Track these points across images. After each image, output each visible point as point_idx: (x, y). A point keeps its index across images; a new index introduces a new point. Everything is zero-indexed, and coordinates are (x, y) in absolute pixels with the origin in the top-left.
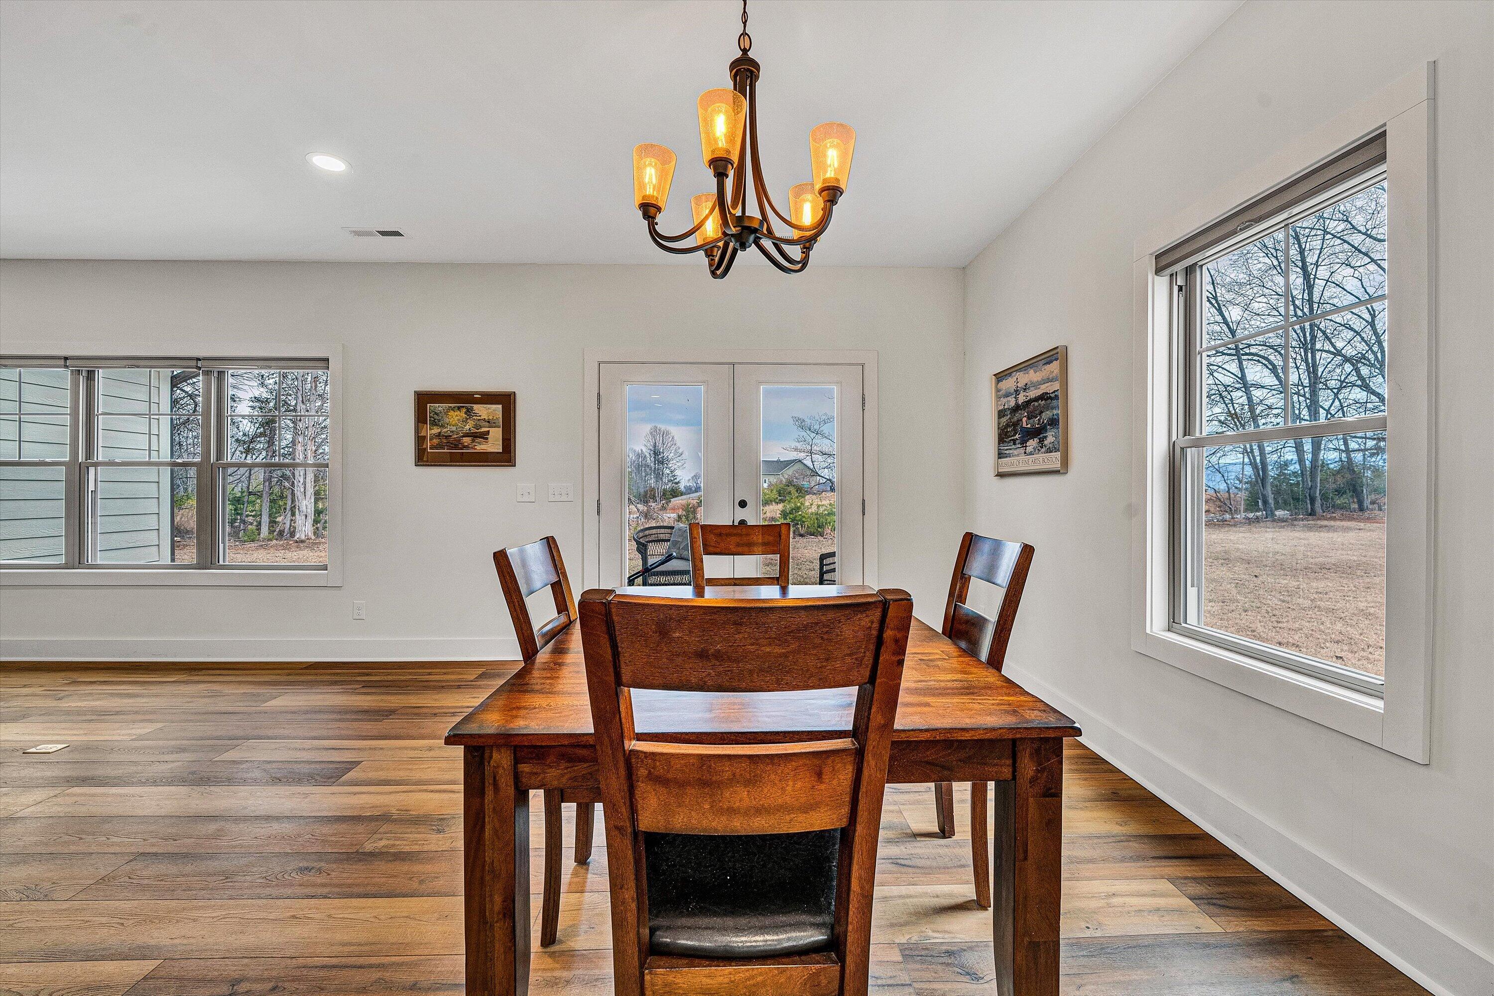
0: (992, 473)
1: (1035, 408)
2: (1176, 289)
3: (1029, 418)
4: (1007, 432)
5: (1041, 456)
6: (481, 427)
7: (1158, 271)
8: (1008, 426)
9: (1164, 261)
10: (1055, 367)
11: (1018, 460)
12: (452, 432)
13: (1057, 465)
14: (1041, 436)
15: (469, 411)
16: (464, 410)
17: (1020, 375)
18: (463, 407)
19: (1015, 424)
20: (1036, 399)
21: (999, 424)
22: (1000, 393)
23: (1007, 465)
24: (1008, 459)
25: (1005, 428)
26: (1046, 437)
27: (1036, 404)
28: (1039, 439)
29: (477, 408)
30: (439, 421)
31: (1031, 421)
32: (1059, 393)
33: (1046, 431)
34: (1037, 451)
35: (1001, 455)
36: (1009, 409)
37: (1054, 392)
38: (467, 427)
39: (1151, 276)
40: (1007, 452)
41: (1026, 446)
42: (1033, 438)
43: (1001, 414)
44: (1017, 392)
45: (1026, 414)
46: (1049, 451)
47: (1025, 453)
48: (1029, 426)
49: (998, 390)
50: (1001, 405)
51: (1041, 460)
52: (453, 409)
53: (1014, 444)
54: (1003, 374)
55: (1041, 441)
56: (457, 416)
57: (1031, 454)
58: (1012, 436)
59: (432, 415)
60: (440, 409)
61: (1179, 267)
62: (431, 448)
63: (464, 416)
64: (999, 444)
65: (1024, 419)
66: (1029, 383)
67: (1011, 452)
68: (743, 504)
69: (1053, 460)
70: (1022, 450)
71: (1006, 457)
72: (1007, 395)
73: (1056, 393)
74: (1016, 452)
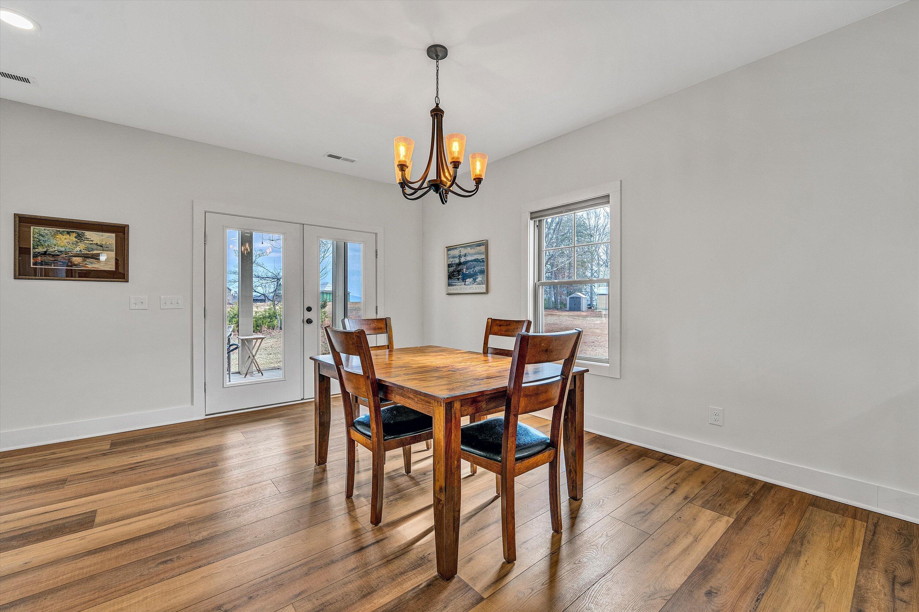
0: (444, 293)
1: (471, 265)
2: (536, 226)
3: (467, 269)
4: (454, 274)
5: (474, 286)
6: (93, 250)
7: (531, 219)
8: (454, 271)
9: (534, 215)
10: (482, 248)
11: (460, 287)
12: (61, 252)
13: (484, 291)
14: (475, 277)
15: (80, 237)
16: (74, 235)
17: (462, 249)
18: (74, 232)
19: (459, 271)
20: (472, 261)
21: (448, 270)
22: (450, 256)
23: (453, 290)
24: (454, 287)
25: (452, 272)
26: (477, 278)
27: (472, 263)
28: (473, 279)
29: (88, 234)
30: (45, 241)
31: (469, 270)
32: (485, 260)
33: (477, 275)
34: (472, 284)
35: (449, 285)
36: (455, 264)
37: (482, 259)
38: (78, 249)
39: (529, 219)
40: (454, 284)
41: (465, 281)
42: (470, 278)
43: (449, 266)
44: (460, 256)
45: (465, 267)
46: (479, 284)
47: (465, 284)
48: (467, 272)
49: (448, 255)
50: (450, 261)
51: (474, 288)
52: (62, 233)
53: (458, 280)
54: (451, 247)
55: (475, 280)
56: (66, 239)
57: (468, 285)
58: (457, 276)
59: (36, 236)
60: (46, 231)
61: (538, 219)
62: (34, 264)
63: (75, 239)
64: (448, 279)
65: (464, 270)
66: (467, 253)
67: (456, 283)
68: (309, 309)
69: (483, 288)
70: (463, 283)
71: (453, 286)
72: (454, 257)
73: (483, 260)
74: (459, 284)
